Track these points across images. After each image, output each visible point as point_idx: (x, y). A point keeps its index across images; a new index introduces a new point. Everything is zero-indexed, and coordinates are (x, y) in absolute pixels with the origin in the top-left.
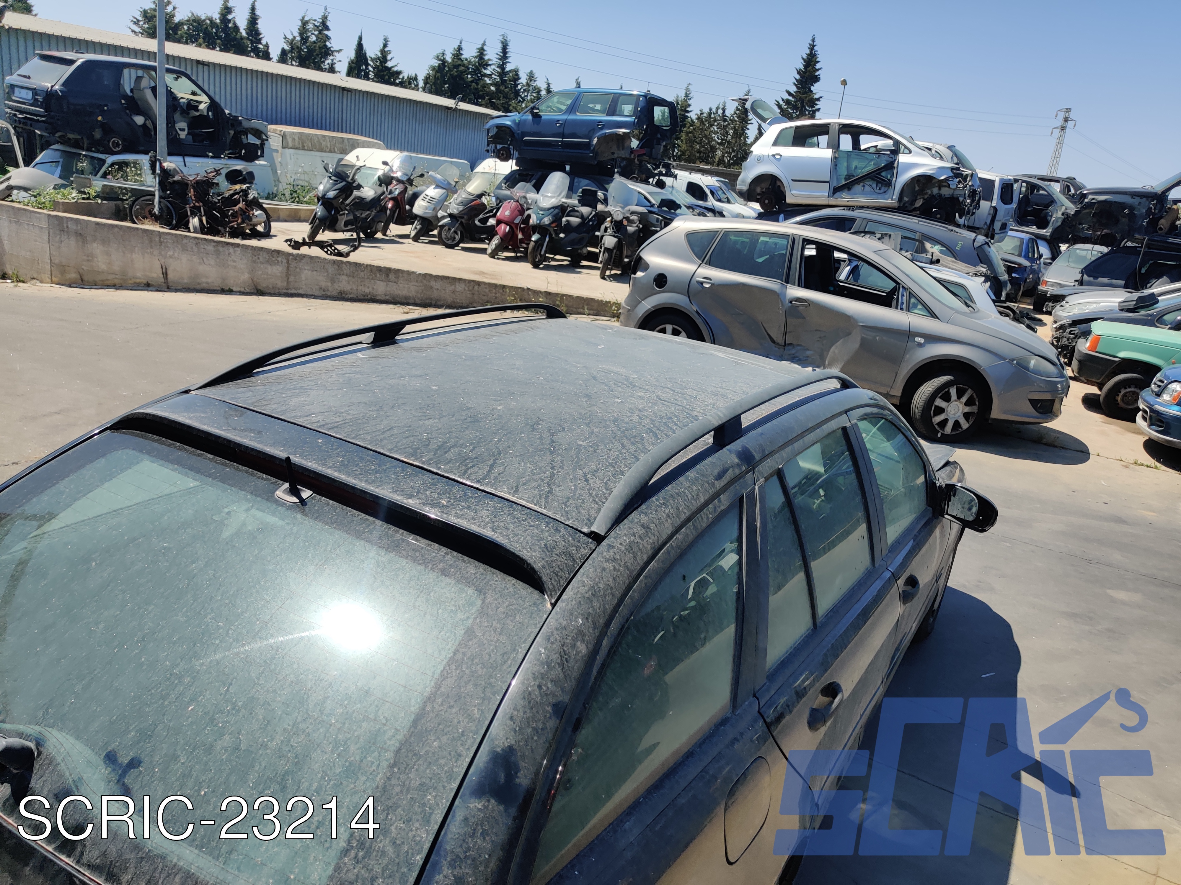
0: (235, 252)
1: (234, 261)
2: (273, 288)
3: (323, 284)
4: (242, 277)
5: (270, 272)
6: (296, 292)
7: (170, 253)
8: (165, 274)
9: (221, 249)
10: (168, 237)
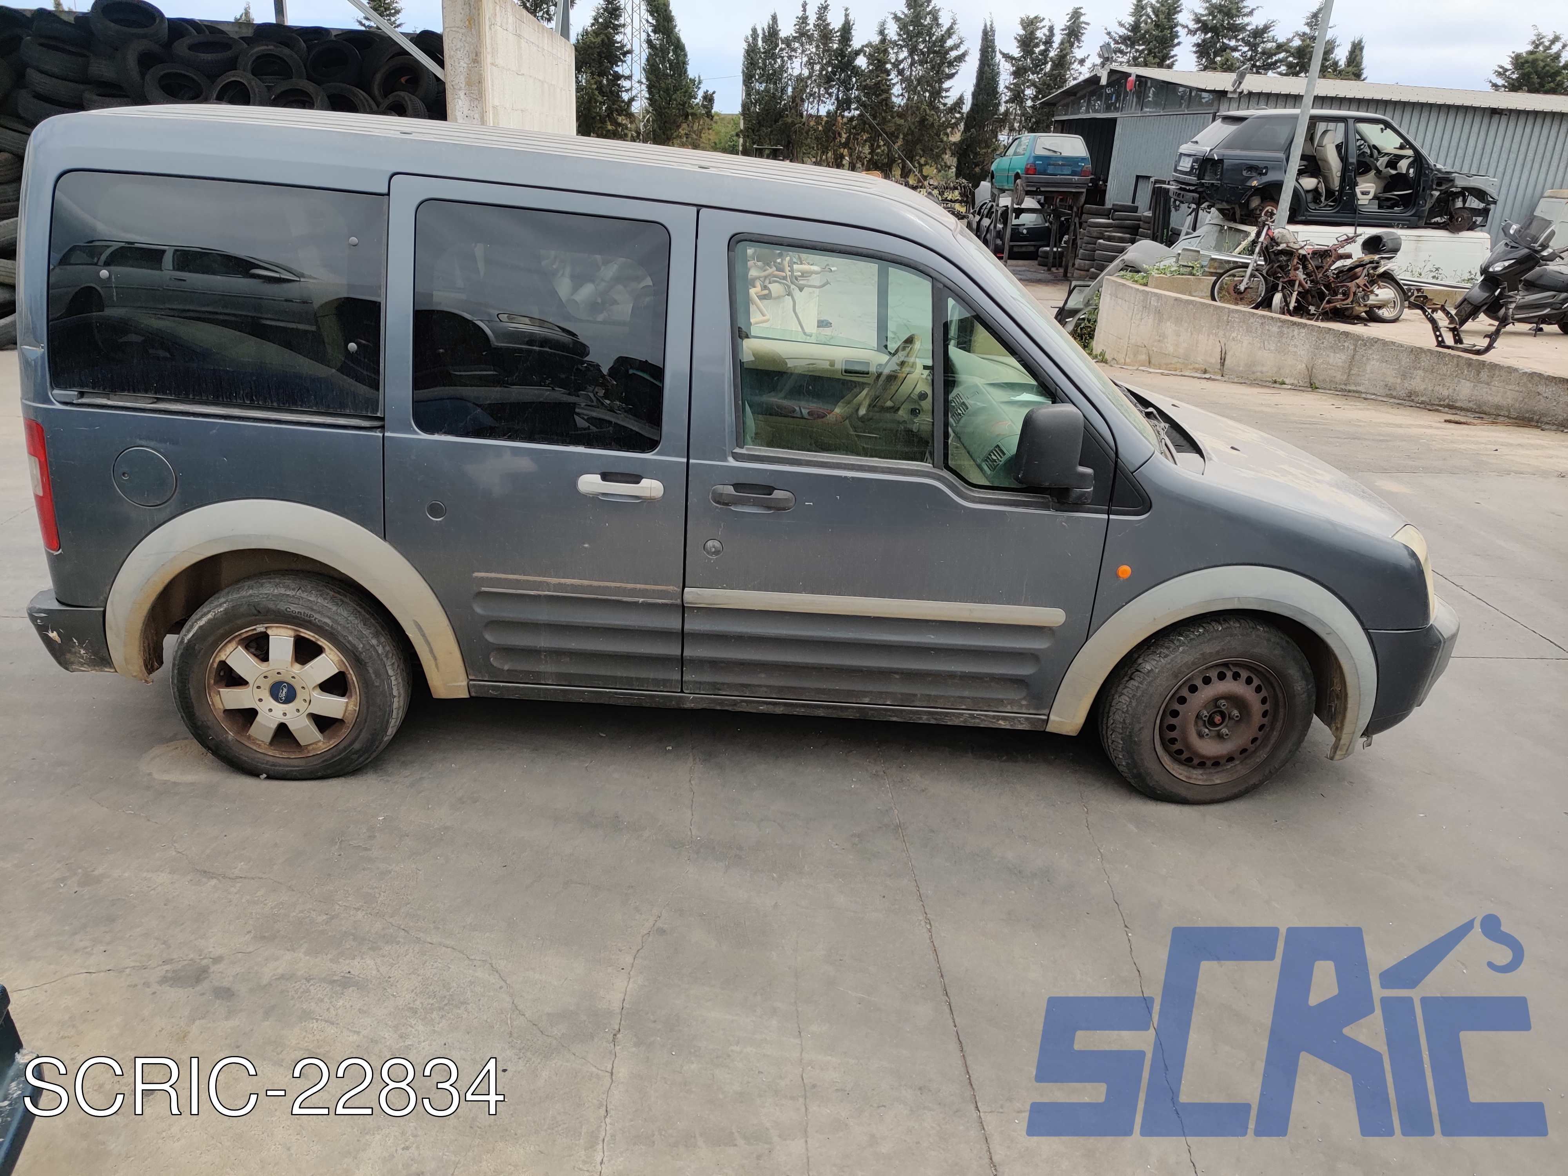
0: (1299, 334)
1: (1296, 346)
2: (1331, 381)
3: (1390, 380)
4: (1300, 366)
5: (1331, 361)
6: (1354, 388)
7: (1234, 335)
8: (1223, 360)
9: (1285, 330)
10: (1236, 316)
